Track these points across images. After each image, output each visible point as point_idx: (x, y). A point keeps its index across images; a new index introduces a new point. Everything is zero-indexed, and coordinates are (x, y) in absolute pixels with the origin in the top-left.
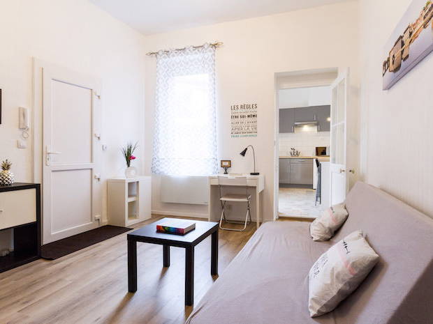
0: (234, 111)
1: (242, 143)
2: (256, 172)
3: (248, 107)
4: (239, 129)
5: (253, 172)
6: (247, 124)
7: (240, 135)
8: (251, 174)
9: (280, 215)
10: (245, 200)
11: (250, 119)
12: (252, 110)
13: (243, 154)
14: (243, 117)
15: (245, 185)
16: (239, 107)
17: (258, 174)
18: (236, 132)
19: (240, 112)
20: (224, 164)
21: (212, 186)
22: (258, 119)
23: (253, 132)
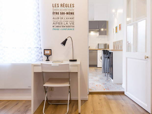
0: (55, 8)
1: (63, 35)
2: (74, 59)
3: (67, 6)
4: (59, 23)
5: (72, 59)
6: (66, 20)
7: (60, 28)
8: (71, 61)
9: (90, 91)
10: (67, 85)
11: (68, 16)
12: (70, 8)
13: (64, 43)
14: (63, 13)
15: (67, 71)
16: (60, 5)
17: (75, 61)
18: (57, 26)
19: (60, 9)
20: (46, 52)
21: (35, 73)
22: (75, 16)
23: (71, 26)
